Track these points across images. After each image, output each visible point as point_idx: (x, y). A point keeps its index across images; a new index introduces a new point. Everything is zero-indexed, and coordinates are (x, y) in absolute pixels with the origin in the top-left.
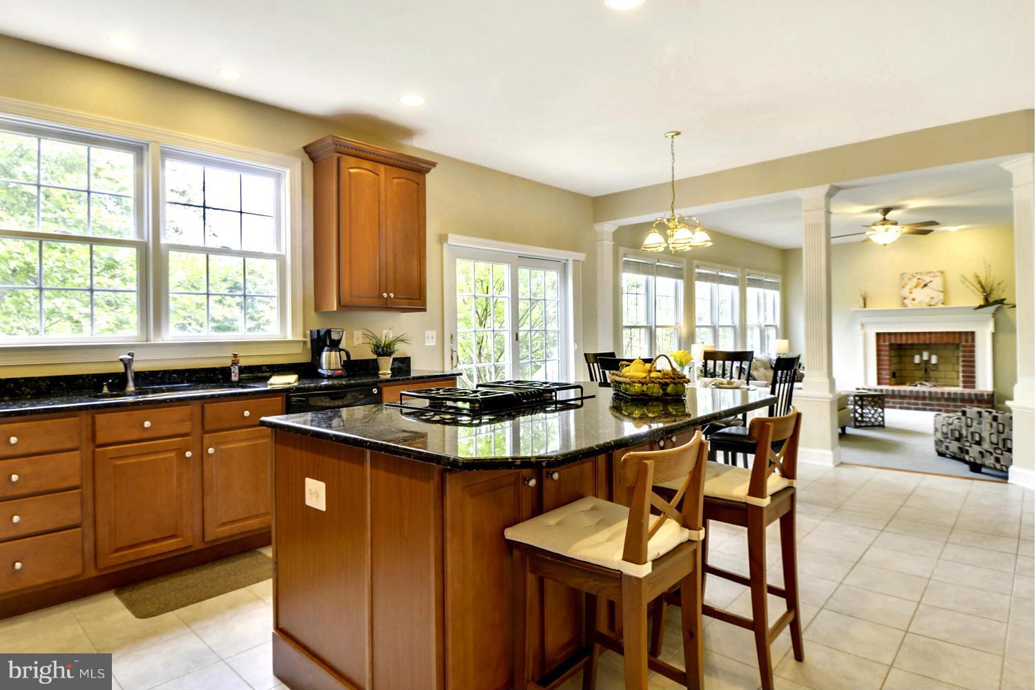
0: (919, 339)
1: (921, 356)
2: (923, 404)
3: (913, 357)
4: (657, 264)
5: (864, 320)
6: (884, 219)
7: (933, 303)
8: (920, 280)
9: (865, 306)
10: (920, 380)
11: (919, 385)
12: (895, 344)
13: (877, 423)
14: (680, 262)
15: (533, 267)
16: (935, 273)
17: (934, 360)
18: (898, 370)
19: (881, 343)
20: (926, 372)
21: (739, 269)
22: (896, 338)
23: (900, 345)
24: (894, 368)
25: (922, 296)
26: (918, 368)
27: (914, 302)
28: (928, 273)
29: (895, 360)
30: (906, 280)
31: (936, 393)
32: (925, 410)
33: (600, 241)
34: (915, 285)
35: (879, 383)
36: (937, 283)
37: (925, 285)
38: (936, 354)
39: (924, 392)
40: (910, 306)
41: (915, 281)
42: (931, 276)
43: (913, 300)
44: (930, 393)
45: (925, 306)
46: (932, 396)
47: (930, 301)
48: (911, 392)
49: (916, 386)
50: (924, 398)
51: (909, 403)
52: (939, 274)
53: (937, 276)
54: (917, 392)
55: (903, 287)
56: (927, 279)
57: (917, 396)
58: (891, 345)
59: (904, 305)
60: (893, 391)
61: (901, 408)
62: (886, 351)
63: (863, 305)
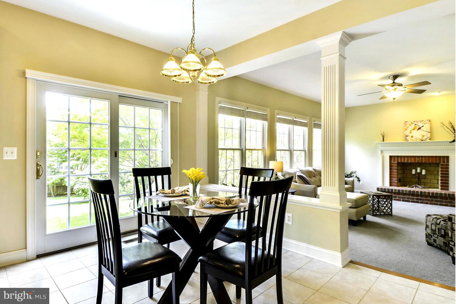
0: (415, 160)
1: (416, 170)
2: (416, 199)
3: (411, 170)
4: (247, 110)
5: (383, 148)
6: (394, 82)
7: (424, 139)
8: (416, 126)
9: (383, 141)
10: (415, 184)
11: (414, 187)
12: (401, 163)
13: (387, 213)
14: (265, 111)
15: (137, 105)
16: (425, 121)
17: (424, 172)
18: (402, 178)
19: (393, 162)
20: (419, 180)
21: (308, 118)
22: (401, 159)
23: (404, 163)
24: (399, 176)
25: (417, 135)
26: (414, 177)
27: (412, 138)
28: (421, 121)
29: (400, 172)
30: (408, 125)
31: (425, 192)
32: (418, 202)
33: (197, 91)
34: (413, 128)
35: (391, 185)
36: (427, 127)
37: (420, 129)
38: (425, 169)
39: (418, 192)
40: (410, 141)
41: (413, 126)
42: (423, 123)
43: (412, 137)
44: (421, 192)
45: (419, 141)
46: (422, 194)
47: (422, 138)
48: (410, 191)
49: (413, 187)
50: (417, 195)
51: (408, 198)
52: (428, 122)
53: (426, 123)
54: (414, 192)
55: (406, 129)
56: (421, 125)
57: (413, 194)
58: (398, 163)
59: (406, 139)
60: (399, 190)
61: (403, 201)
62: (395, 166)
63: (382, 140)
